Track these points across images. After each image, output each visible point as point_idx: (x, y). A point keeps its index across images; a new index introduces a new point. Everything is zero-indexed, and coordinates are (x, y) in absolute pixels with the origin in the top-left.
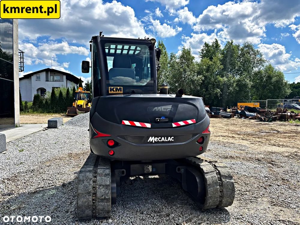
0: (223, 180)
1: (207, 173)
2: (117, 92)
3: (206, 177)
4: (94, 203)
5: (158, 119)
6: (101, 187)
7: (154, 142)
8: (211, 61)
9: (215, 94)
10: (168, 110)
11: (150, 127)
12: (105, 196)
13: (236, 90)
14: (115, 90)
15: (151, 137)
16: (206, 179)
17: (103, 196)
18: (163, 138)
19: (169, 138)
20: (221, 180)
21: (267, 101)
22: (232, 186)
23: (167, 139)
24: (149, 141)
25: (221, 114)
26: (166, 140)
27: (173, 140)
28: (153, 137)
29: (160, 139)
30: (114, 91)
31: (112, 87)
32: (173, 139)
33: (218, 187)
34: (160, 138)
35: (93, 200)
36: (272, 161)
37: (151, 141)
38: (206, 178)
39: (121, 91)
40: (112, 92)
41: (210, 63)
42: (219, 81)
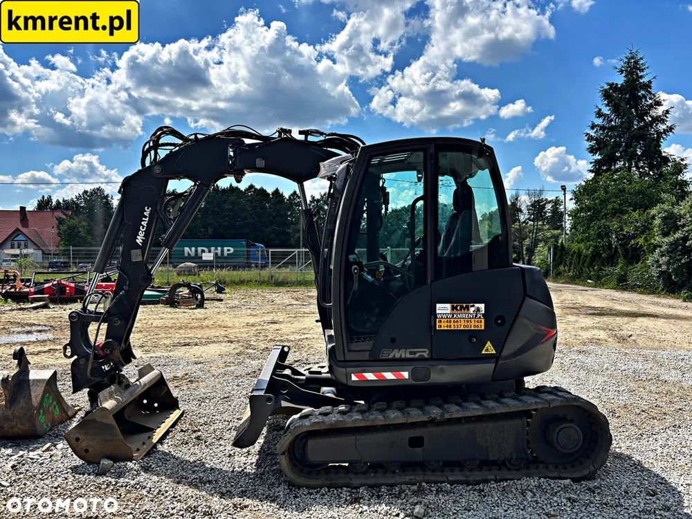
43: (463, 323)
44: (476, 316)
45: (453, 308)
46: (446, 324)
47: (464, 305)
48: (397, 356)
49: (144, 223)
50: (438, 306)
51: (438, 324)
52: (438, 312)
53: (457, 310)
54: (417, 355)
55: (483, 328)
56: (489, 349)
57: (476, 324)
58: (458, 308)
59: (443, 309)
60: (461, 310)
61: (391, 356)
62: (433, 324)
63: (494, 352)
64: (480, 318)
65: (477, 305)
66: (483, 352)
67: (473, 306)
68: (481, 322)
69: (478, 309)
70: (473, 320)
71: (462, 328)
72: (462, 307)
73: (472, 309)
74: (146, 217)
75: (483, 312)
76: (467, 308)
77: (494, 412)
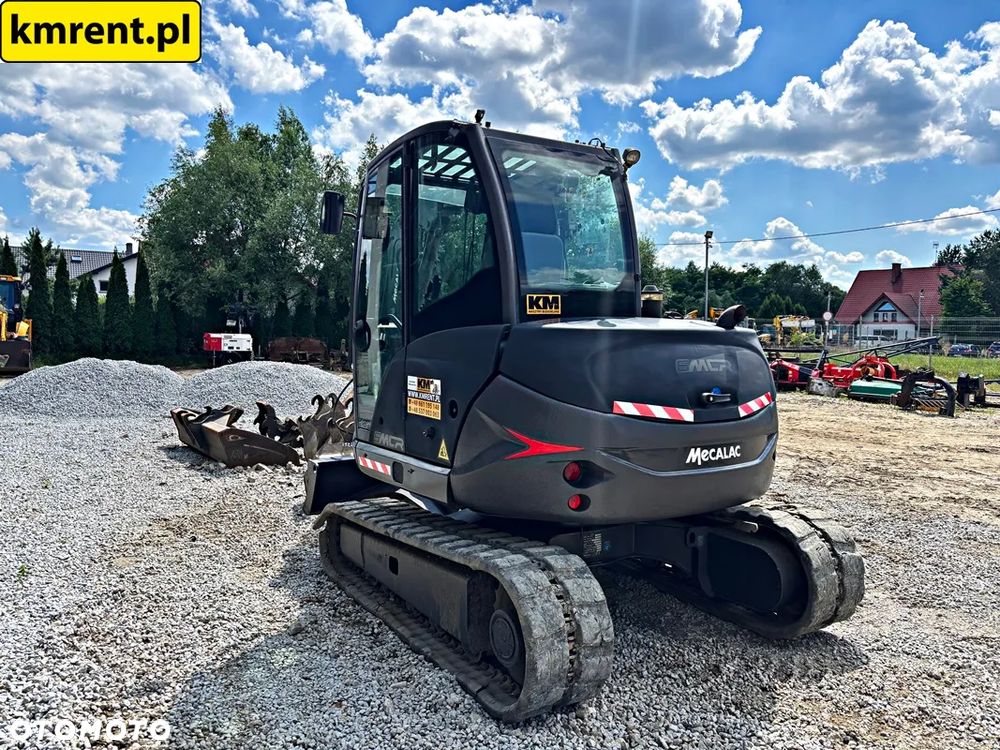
0: (840, 553)
1: (802, 539)
2: (548, 311)
3: (807, 550)
4: (571, 662)
5: (709, 396)
6: (585, 611)
7: (699, 463)
10: (722, 367)
11: (692, 420)
12: (602, 636)
14: (541, 303)
15: (693, 450)
16: (808, 556)
17: (596, 635)
18: (719, 450)
19: (732, 448)
20: (835, 554)
22: (860, 567)
23: (728, 454)
24: (688, 461)
26: (726, 457)
27: (739, 455)
28: (699, 449)
29: (714, 454)
30: (539, 307)
31: (535, 296)
32: (739, 451)
33: (835, 573)
34: (713, 450)
35: (572, 653)
36: (780, 495)
37: (694, 461)
38: (806, 553)
39: (557, 307)
40: (535, 311)
45: (419, 383)
48: (384, 442)
54: (396, 446)
56: (443, 453)
61: (380, 441)
62: (405, 403)
63: (447, 458)
66: (439, 455)
67: (432, 382)
69: (436, 389)
73: (432, 387)
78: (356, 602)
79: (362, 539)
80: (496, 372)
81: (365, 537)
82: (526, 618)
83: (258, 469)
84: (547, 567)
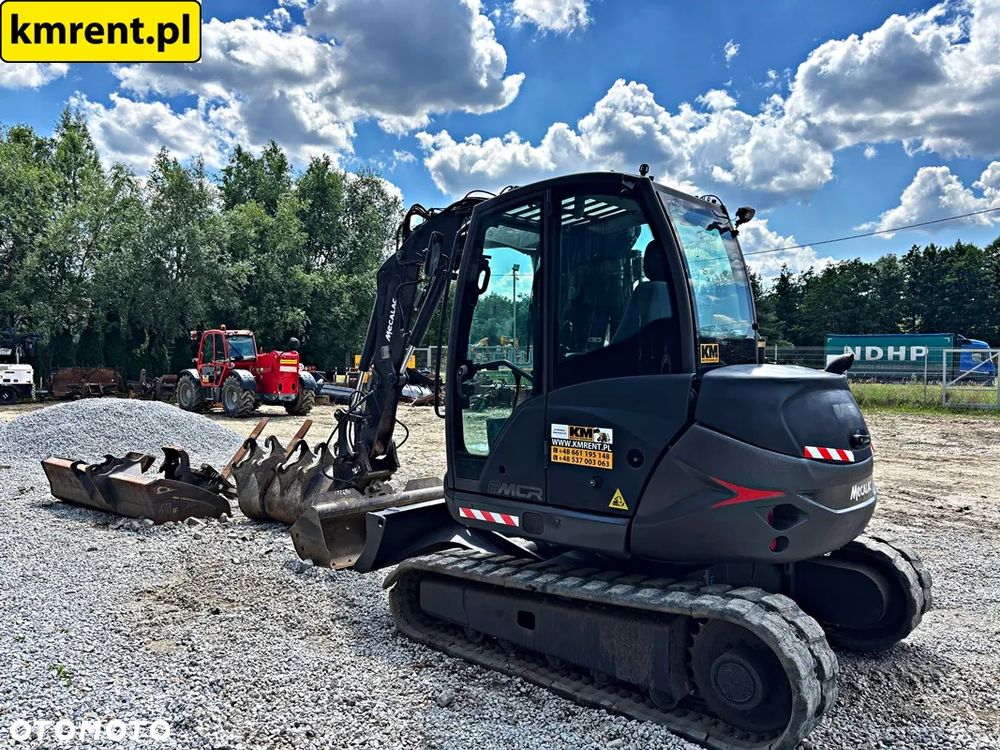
0: (918, 570)
1: (895, 560)
2: (712, 360)
5: (855, 438)
7: (857, 499)
8: (271, 213)
9: (291, 324)
11: (853, 460)
12: (833, 669)
13: (350, 315)
14: (708, 352)
15: (853, 487)
17: (830, 669)
18: (864, 486)
21: (429, 350)
24: (852, 498)
25: (327, 391)
28: (856, 487)
29: (862, 490)
30: (707, 356)
31: (705, 346)
34: (862, 486)
37: (854, 498)
38: (903, 573)
39: (716, 356)
40: (705, 360)
41: (269, 220)
42: (299, 284)
43: (584, 457)
44: (602, 447)
45: (572, 432)
46: (562, 455)
47: (586, 429)
48: (507, 493)
49: (392, 317)
50: (554, 427)
51: (553, 454)
52: (553, 435)
53: (577, 435)
54: (529, 496)
55: (610, 467)
56: (619, 502)
57: (602, 459)
58: (579, 432)
59: (560, 431)
60: (582, 435)
61: (500, 491)
62: (546, 452)
63: (625, 507)
64: (606, 450)
65: (602, 430)
66: (611, 505)
67: (597, 431)
68: (608, 457)
69: (604, 437)
70: (597, 453)
71: (583, 463)
72: (583, 431)
73: (596, 436)
74: (393, 310)
75: (611, 442)
76: (590, 433)
77: (609, 601)
78: (471, 662)
79: (463, 594)
80: (691, 421)
81: (467, 592)
82: (791, 661)
83: (191, 523)
84: (770, 608)
